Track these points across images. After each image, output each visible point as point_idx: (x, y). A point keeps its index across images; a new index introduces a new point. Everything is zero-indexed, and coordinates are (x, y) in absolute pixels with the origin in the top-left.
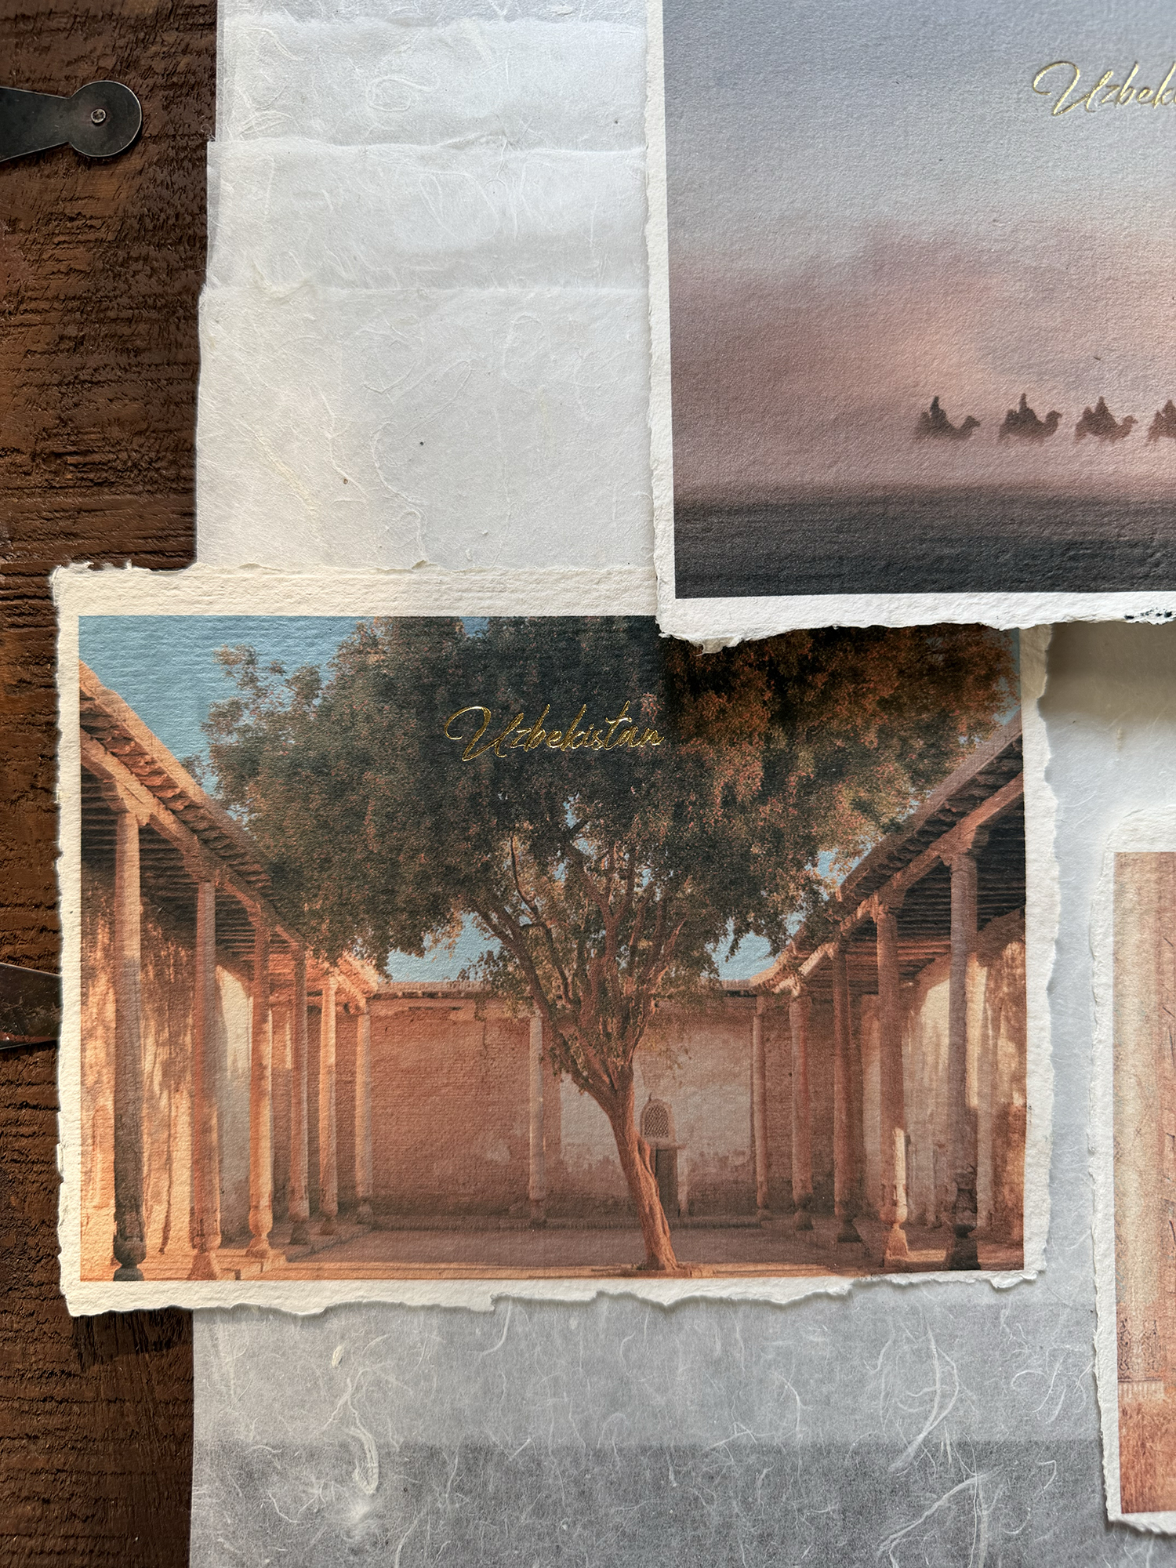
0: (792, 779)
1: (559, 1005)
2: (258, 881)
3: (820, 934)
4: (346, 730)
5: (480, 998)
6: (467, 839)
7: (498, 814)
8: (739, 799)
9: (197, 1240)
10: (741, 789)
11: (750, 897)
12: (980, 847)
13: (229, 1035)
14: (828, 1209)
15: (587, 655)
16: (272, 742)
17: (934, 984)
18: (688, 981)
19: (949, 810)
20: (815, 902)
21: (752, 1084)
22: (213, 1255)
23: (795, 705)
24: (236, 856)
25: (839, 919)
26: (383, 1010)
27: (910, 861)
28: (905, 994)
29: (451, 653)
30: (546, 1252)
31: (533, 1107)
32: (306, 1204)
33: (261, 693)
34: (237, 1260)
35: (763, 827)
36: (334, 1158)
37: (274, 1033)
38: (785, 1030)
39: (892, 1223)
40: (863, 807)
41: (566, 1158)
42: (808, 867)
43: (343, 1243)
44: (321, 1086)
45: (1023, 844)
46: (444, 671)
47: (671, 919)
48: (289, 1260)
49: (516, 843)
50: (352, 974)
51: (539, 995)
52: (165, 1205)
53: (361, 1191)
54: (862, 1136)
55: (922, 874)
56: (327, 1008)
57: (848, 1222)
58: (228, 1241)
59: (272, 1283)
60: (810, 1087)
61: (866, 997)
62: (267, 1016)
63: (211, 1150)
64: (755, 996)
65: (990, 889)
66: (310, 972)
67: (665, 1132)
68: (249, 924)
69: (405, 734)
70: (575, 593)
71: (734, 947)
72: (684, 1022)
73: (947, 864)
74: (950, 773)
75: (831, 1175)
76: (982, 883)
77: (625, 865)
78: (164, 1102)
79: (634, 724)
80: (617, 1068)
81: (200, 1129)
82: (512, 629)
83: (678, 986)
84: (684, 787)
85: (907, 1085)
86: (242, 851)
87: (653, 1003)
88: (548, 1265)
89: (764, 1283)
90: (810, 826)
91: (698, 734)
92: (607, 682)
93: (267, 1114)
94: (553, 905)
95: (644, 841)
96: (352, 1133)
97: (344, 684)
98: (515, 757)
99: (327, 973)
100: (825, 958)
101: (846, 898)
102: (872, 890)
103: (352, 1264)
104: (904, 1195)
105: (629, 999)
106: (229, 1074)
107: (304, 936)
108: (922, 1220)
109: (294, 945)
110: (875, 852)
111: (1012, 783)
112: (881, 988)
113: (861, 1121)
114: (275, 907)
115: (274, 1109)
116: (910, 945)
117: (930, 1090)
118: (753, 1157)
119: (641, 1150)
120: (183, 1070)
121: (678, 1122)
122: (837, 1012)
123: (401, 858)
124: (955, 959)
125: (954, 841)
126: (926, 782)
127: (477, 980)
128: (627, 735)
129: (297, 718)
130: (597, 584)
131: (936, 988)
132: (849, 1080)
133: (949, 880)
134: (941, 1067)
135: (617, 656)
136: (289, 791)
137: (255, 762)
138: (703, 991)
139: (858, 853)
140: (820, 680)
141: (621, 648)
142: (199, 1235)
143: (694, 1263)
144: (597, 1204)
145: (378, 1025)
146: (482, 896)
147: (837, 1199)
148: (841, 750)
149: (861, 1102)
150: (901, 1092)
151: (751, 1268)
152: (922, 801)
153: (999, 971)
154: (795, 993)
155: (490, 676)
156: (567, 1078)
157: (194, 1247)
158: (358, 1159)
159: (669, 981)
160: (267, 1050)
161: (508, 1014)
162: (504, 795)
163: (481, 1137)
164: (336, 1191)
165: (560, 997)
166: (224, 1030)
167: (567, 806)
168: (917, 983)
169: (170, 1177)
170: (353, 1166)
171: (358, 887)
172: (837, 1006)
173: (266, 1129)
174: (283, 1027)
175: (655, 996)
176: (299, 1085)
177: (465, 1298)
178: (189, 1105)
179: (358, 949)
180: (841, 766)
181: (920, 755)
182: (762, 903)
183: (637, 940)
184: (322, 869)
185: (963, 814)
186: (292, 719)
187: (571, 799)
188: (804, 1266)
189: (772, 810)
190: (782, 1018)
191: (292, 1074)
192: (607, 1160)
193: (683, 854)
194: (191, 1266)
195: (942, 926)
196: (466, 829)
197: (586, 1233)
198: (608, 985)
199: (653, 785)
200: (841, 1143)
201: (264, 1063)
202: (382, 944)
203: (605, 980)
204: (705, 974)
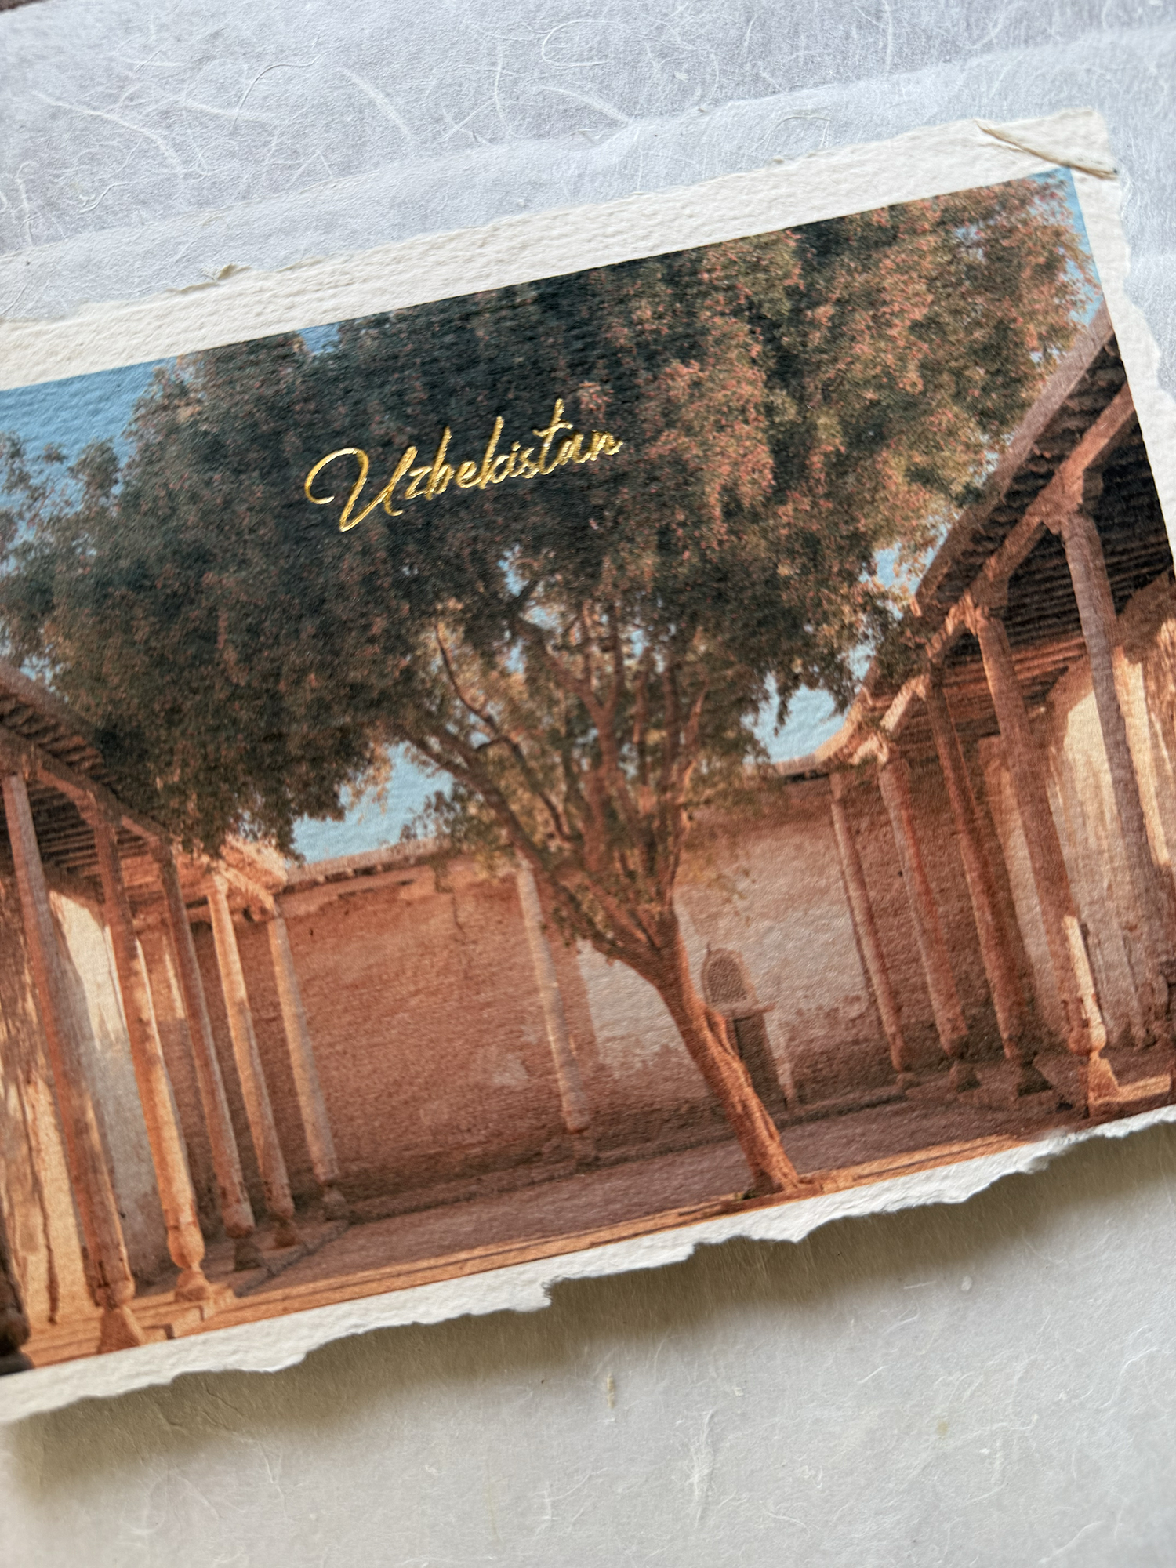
0: (815, 459)
1: (553, 845)
2: (83, 759)
3: (900, 668)
4: (164, 520)
5: (438, 860)
6: (372, 640)
7: (407, 595)
8: (746, 503)
9: (100, 1293)
10: (746, 490)
11: (790, 638)
12: (1094, 498)
13: (87, 986)
14: (995, 1051)
15: (487, 346)
16: (65, 559)
17: (1074, 702)
18: (728, 774)
19: (1042, 456)
20: (885, 626)
21: (849, 899)
22: (127, 1311)
23: (797, 356)
24: (46, 730)
25: (923, 640)
26: (302, 906)
27: (1004, 537)
28: (1037, 726)
29: (293, 383)
30: (608, 1202)
31: (545, 998)
32: (246, 1208)
33: (37, 494)
34: (162, 1310)
35: (789, 537)
36: (274, 1133)
37: (150, 971)
38: (880, 813)
39: (1088, 1052)
40: (924, 477)
41: (608, 1061)
42: (864, 577)
43: (310, 1253)
44: (233, 1034)
45: (1150, 481)
46: (288, 409)
47: (685, 693)
48: (239, 1294)
49: (443, 631)
50: (245, 865)
51: (522, 841)
52: (43, 1253)
53: (322, 1172)
54: (1020, 938)
55: (1025, 553)
56: (219, 920)
57: (1027, 1064)
58: (145, 1284)
59: (221, 1333)
60: (933, 885)
61: (983, 743)
62: (135, 948)
63: (94, 1157)
64: (827, 775)
65: (1122, 553)
66: (183, 874)
67: (739, 992)
68: (83, 823)
69: (250, 509)
70: (453, 266)
71: (783, 714)
72: (735, 834)
73: (1054, 531)
74: (1030, 405)
75: (988, 1002)
76: (1107, 548)
77: (604, 631)
78: (13, 1101)
79: (575, 431)
80: (653, 917)
81: (73, 1131)
82: (374, 332)
83: (715, 785)
84: (664, 505)
85: (1067, 852)
86: (53, 722)
87: (684, 816)
88: (615, 1220)
89: (928, 1178)
90: (854, 520)
91: (670, 425)
92: (524, 378)
93: (163, 1088)
94: (514, 708)
95: (625, 592)
96: (293, 1093)
97: (150, 457)
98: (417, 511)
99: (209, 870)
100: (915, 699)
101: (927, 609)
102: (961, 590)
103: (333, 1281)
104: (1095, 1009)
105: (650, 817)
106: (97, 1043)
107: (164, 825)
108: (1127, 1039)
109: (152, 840)
110: (953, 535)
111: (1117, 400)
112: (1001, 725)
113: (1014, 916)
114: (114, 791)
115: (173, 1081)
116: (1030, 655)
117: (1101, 853)
118: (873, 1002)
119: (712, 1026)
120: (32, 1051)
121: (756, 977)
122: (948, 773)
123: (282, 686)
124: (1095, 662)
125: (1056, 497)
126: (1002, 423)
127: (428, 836)
128: (570, 449)
129: (94, 518)
130: (481, 246)
131: (1079, 708)
132: (985, 864)
133: (1062, 553)
134: (1108, 817)
135: (531, 339)
136: (101, 622)
137: (45, 591)
138: (752, 783)
139: (929, 543)
140: (824, 312)
141: (533, 327)
142: (101, 1286)
143: (823, 1171)
144: (666, 1116)
145: (300, 928)
146: (410, 715)
147: (1005, 1036)
148: (874, 404)
149: (1009, 891)
150: (1061, 865)
151: (905, 1160)
152: (1002, 451)
153: (1158, 666)
154: (883, 757)
155: (356, 403)
156: (585, 947)
157: (97, 1304)
158: (308, 1128)
159: (701, 781)
160: (145, 997)
161: (483, 875)
162: (411, 568)
163: (479, 1057)
164: (285, 1181)
165: (551, 836)
166: (79, 981)
167: (504, 565)
168: (1051, 706)
169: (43, 1209)
170: (303, 1139)
171: (228, 739)
172: (946, 763)
173: (166, 1110)
174: (161, 961)
175: (685, 806)
176: (202, 1038)
177: (504, 1295)
178: (49, 1099)
179: (247, 827)
180: (880, 426)
181: (984, 389)
182: (808, 642)
183: (644, 732)
184: (170, 724)
185: (1060, 458)
186: (87, 520)
187: (508, 554)
188: (979, 1142)
189: (796, 510)
190: (874, 795)
191: (187, 1025)
192: (666, 1051)
193: (683, 598)
194: (98, 1334)
195: (1068, 618)
196: (366, 627)
197: (659, 1162)
198: (617, 805)
199: (620, 511)
200: (993, 955)
201: (145, 1017)
202: (281, 814)
203: (610, 798)
204: (749, 761)
